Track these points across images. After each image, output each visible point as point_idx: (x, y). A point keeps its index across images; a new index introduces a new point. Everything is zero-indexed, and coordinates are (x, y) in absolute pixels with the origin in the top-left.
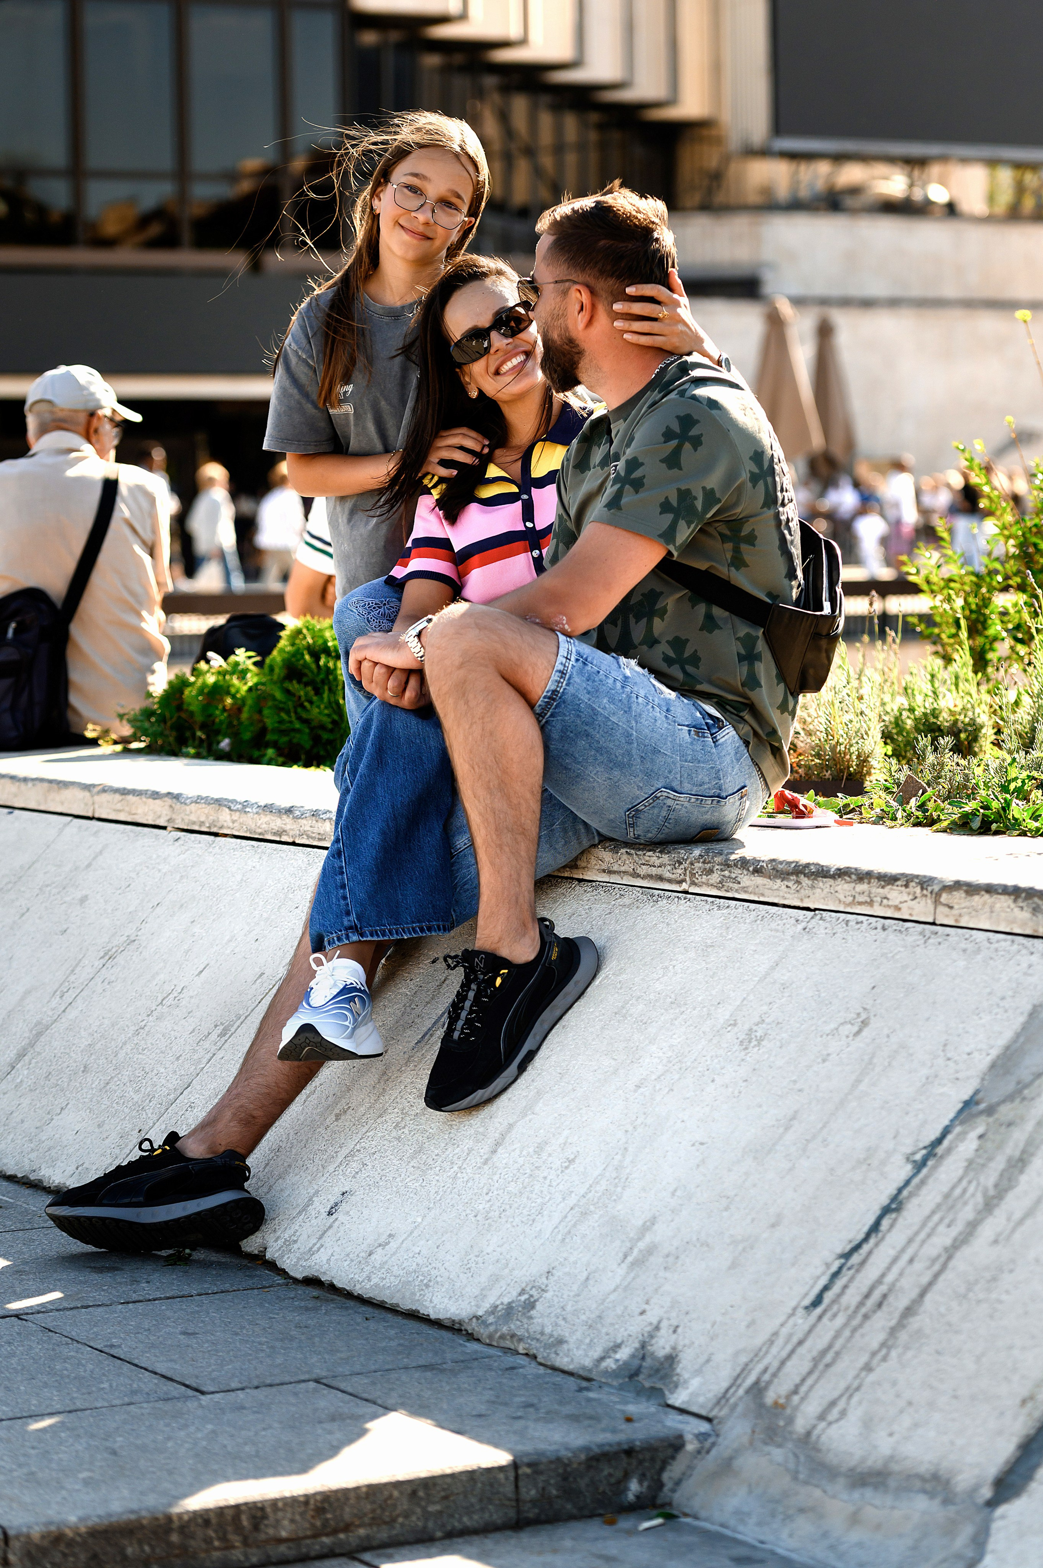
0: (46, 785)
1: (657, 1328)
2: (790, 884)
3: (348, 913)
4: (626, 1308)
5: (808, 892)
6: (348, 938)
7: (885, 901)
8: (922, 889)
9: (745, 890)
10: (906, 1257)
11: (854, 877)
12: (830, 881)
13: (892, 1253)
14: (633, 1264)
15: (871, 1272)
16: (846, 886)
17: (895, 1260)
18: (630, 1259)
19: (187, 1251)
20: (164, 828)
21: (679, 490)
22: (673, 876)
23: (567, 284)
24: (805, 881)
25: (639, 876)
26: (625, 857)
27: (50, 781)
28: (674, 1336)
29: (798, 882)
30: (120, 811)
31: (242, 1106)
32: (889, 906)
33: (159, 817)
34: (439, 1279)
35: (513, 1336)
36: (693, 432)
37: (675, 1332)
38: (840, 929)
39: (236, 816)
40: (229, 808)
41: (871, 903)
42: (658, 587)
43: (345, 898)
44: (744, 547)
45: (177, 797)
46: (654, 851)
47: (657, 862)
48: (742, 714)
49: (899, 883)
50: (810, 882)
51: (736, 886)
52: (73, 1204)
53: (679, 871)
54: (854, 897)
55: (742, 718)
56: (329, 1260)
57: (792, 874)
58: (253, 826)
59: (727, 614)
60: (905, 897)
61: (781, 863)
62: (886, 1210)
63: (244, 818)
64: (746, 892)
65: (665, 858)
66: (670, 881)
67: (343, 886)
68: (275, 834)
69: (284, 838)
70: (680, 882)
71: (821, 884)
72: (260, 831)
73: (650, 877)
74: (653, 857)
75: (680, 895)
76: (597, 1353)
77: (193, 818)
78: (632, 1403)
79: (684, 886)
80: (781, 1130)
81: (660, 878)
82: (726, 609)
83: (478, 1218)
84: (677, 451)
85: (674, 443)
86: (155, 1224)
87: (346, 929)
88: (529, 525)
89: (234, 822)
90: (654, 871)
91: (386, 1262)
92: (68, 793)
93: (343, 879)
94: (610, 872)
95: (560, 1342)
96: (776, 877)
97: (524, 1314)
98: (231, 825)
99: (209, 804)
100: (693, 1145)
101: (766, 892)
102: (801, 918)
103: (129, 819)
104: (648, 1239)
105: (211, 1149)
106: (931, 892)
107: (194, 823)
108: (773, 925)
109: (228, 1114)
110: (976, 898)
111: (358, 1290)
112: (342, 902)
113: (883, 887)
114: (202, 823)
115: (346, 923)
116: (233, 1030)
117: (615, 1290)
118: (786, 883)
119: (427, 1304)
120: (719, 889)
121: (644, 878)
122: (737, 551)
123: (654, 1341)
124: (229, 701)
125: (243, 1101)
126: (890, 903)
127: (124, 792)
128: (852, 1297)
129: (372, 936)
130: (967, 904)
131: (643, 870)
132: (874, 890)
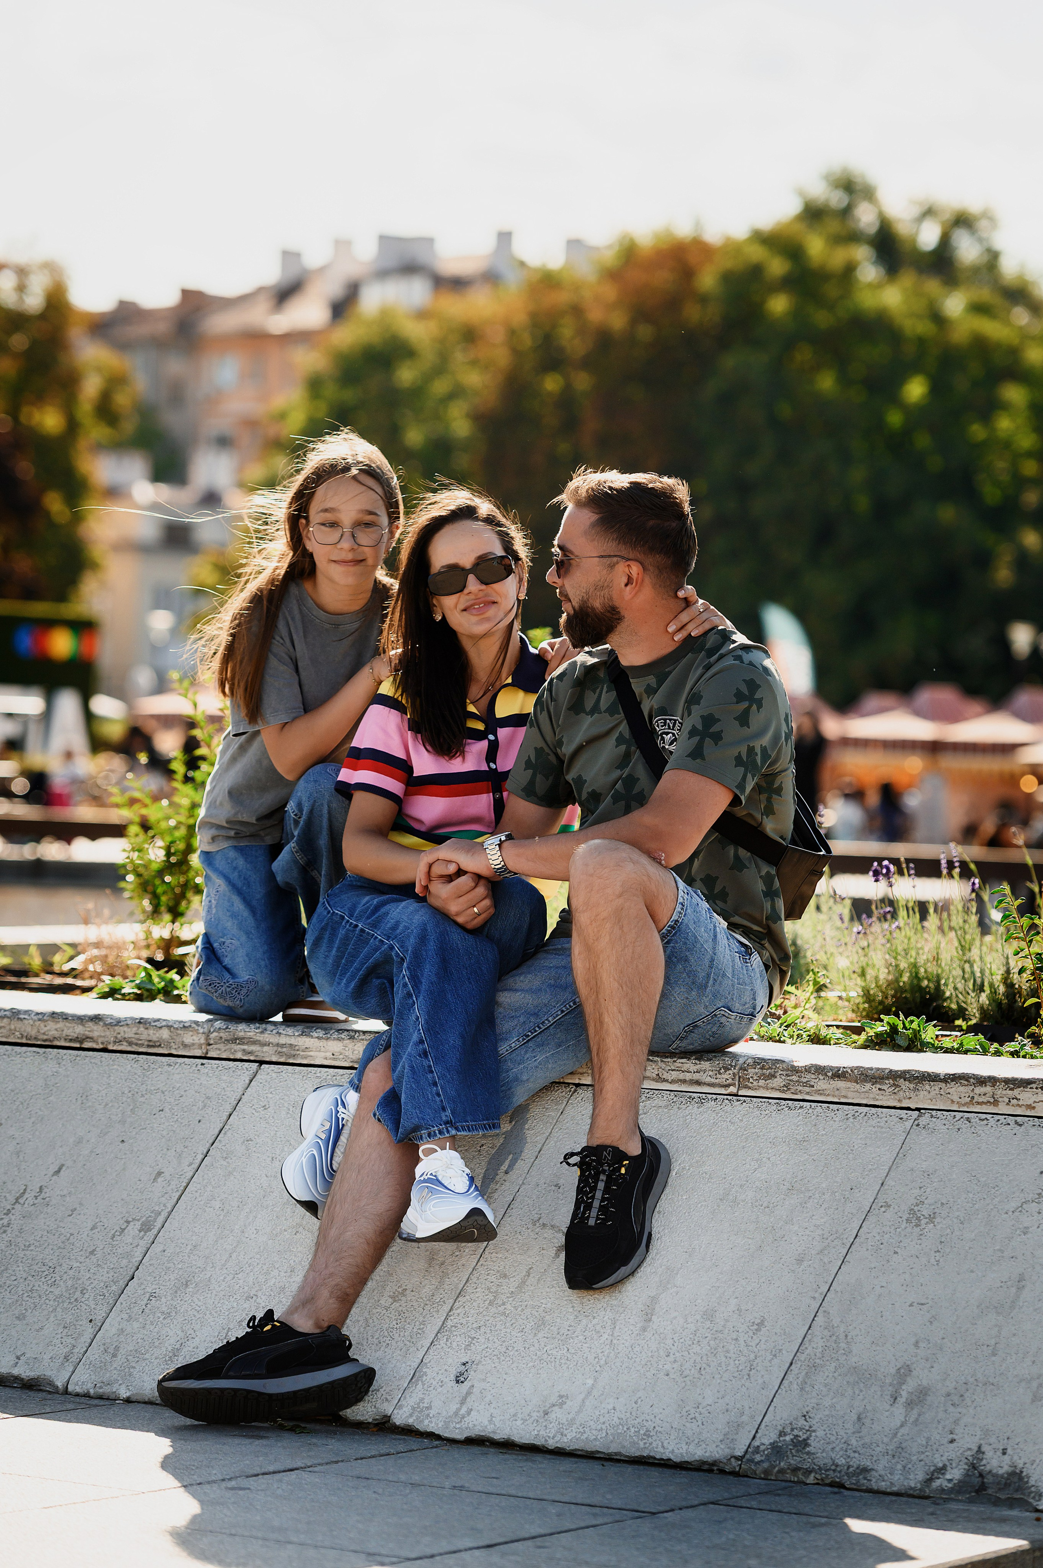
1: (980, 1452)
2: (884, 1087)
3: (444, 1109)
4: (928, 1439)
5: (910, 1094)
6: (448, 1132)
7: (1014, 1102)
9: (819, 1092)
11: (972, 1080)
12: (941, 1085)
14: (910, 1404)
16: (962, 1089)
18: (902, 1400)
21: (749, 745)
22: (717, 1081)
23: (615, 559)
24: (905, 1085)
25: (666, 1081)
28: (1006, 1457)
29: (895, 1086)
31: (337, 1285)
32: (1020, 1106)
34: (658, 1429)
35: (797, 1470)
36: (757, 695)
37: (1004, 1453)
38: (964, 1125)
41: (996, 1103)
43: (439, 1095)
44: (774, 797)
46: (689, 1059)
47: (695, 1068)
48: (763, 942)
49: (1034, 1086)
50: (912, 1086)
51: (807, 1089)
52: (199, 1378)
53: (726, 1076)
54: (973, 1098)
55: (762, 945)
56: (490, 1421)
57: (888, 1078)
59: (749, 854)
64: (821, 1094)
65: (705, 1065)
66: (712, 1085)
67: (435, 1084)
70: (728, 1086)
71: (927, 1087)
73: (684, 1081)
74: (689, 1065)
75: (729, 1097)
76: (921, 1476)
79: (733, 1090)
80: (1014, 1290)
81: (698, 1083)
82: (748, 851)
83: (672, 1376)
84: (747, 712)
85: (745, 704)
86: (282, 1394)
87: (446, 1123)
88: (493, 766)
90: (688, 1076)
91: (574, 1419)
93: (434, 1077)
95: (865, 1470)
96: (866, 1081)
97: (798, 1451)
100: (911, 1305)
101: (850, 1094)
102: (905, 1117)
104: (912, 1383)
105: (317, 1325)
108: (871, 1122)
109: (325, 1293)
112: (438, 1099)
113: (1012, 1089)
115: (444, 1118)
116: (158, 1224)
117: (902, 1426)
118: (878, 1086)
119: (661, 1450)
120: (783, 1092)
121: (673, 1082)
122: (769, 800)
123: (984, 1462)
125: (338, 1280)
126: (1021, 1103)
129: (463, 1130)
131: (674, 1075)
132: (999, 1092)
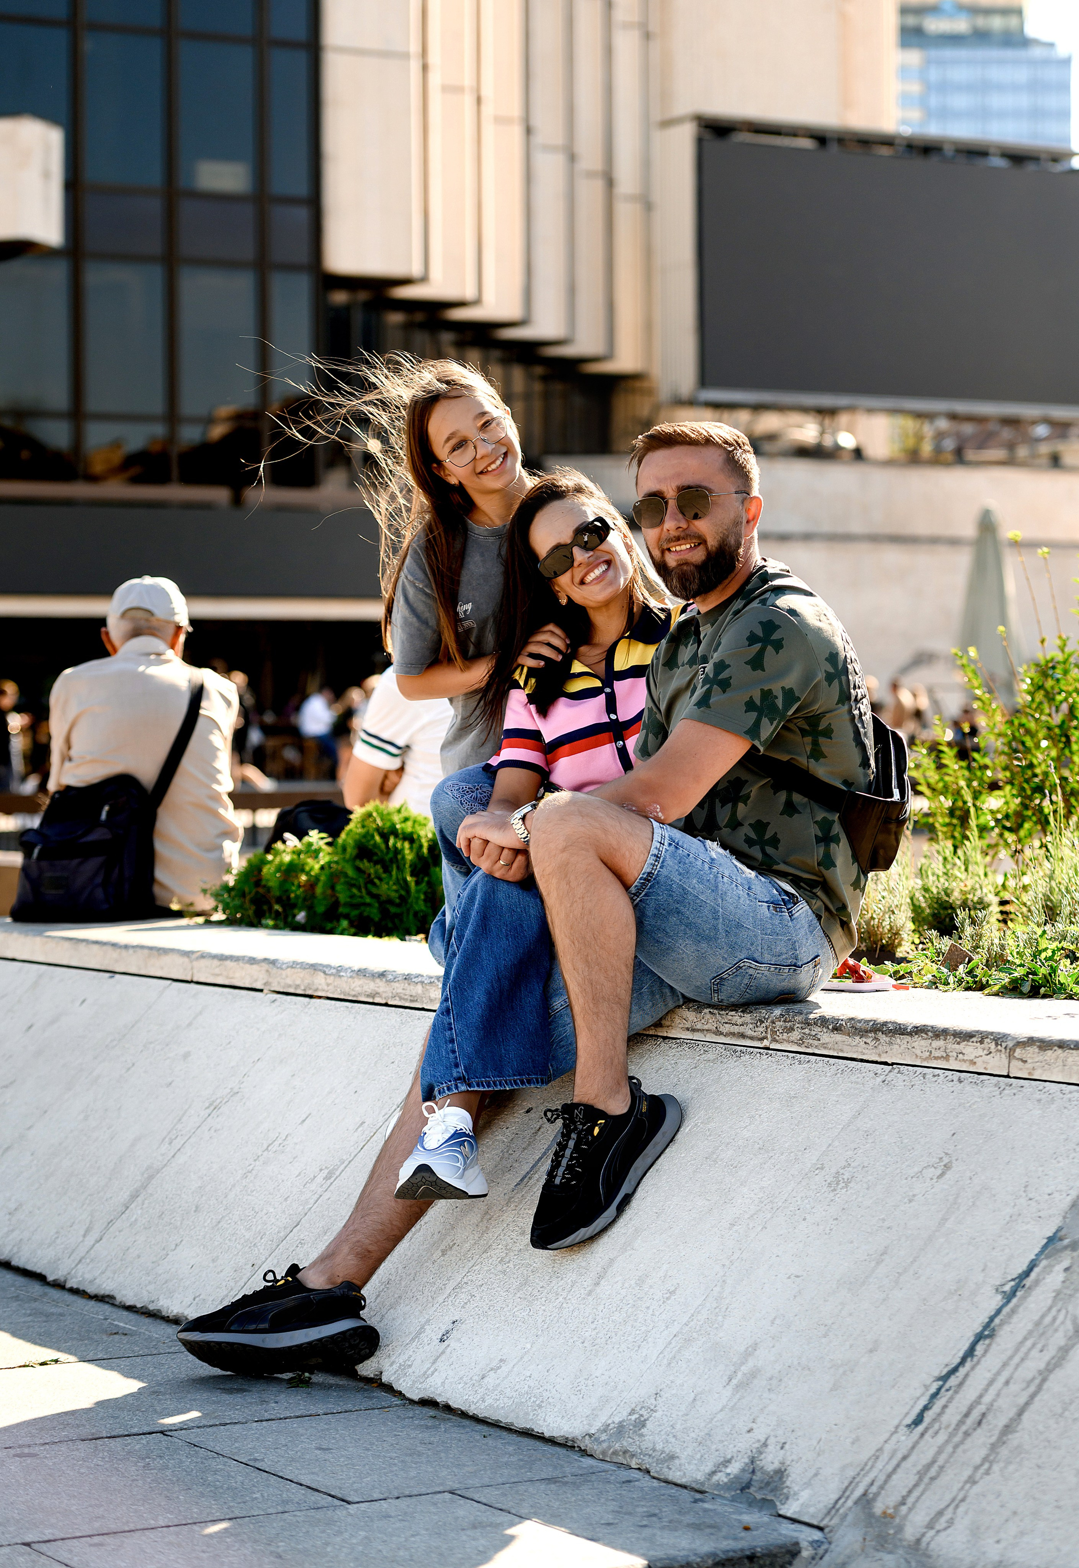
0: (146, 951)
1: (765, 1445)
2: (868, 1041)
3: (457, 1065)
4: (734, 1426)
5: (886, 1048)
6: (457, 1088)
7: (960, 1056)
8: (997, 1045)
9: (824, 1046)
10: (1001, 1380)
11: (930, 1034)
12: (908, 1038)
13: (989, 1375)
14: (738, 1387)
15: (969, 1394)
16: (923, 1043)
17: (991, 1383)
18: (735, 1381)
19: (307, 1374)
20: (261, 991)
21: (761, 691)
22: (755, 1034)
24: (883, 1038)
25: (722, 1034)
26: (708, 1016)
27: (151, 948)
28: (782, 1452)
29: (877, 1039)
30: (218, 975)
31: (358, 1241)
32: (964, 1061)
33: (256, 980)
34: (550, 1400)
35: (625, 1452)
36: (775, 636)
37: (782, 1448)
38: (918, 1081)
39: (330, 980)
40: (324, 972)
41: (947, 1058)
42: (744, 775)
43: (454, 1052)
44: (822, 740)
45: (273, 962)
46: (737, 1011)
47: (740, 1021)
48: (815, 890)
49: (974, 1039)
50: (888, 1039)
51: (816, 1043)
52: (203, 1331)
53: (761, 1029)
54: (931, 1052)
55: (814, 894)
56: (443, 1383)
57: (871, 1031)
58: (347, 989)
60: (980, 1052)
61: (860, 1021)
62: (979, 1338)
63: (338, 982)
64: (825, 1048)
65: (747, 1017)
66: (752, 1038)
67: (452, 1041)
68: (368, 996)
69: (377, 1000)
70: (762, 1039)
71: (898, 1040)
72: (353, 993)
73: (733, 1034)
74: (736, 1017)
75: (762, 1051)
76: (708, 1467)
77: (289, 981)
78: (745, 1513)
79: (766, 1043)
80: (873, 1264)
81: (743, 1036)
82: (802, 796)
83: (585, 1344)
84: (761, 654)
85: (758, 646)
86: (279, 1349)
87: (456, 1080)
88: (612, 717)
89: (328, 985)
90: (736, 1029)
91: (499, 1384)
92: (167, 959)
93: (452, 1034)
94: (694, 1030)
95: (672, 1457)
96: (854, 1034)
97: (635, 1432)
98: (326, 988)
99: (305, 968)
100: (789, 1278)
101: (845, 1048)
102: (879, 1072)
103: (227, 983)
104: (751, 1363)
105: (330, 1280)
106: (1006, 1048)
107: (290, 986)
108: (853, 1078)
110: (1049, 1053)
111: (472, 1410)
112: (451, 1056)
113: (959, 1043)
114: (297, 986)
115: (455, 1075)
116: (337, 1173)
117: (721, 1410)
118: (864, 1040)
119: (541, 1422)
120: (799, 1045)
121: (726, 1035)
122: (815, 743)
123: (762, 1457)
124: (304, 878)
125: (360, 1236)
126: (966, 1058)
127: (222, 958)
128: (952, 1416)
129: (478, 1086)
130: (1041, 1058)
131: (726, 1029)
132: (949, 1046)
